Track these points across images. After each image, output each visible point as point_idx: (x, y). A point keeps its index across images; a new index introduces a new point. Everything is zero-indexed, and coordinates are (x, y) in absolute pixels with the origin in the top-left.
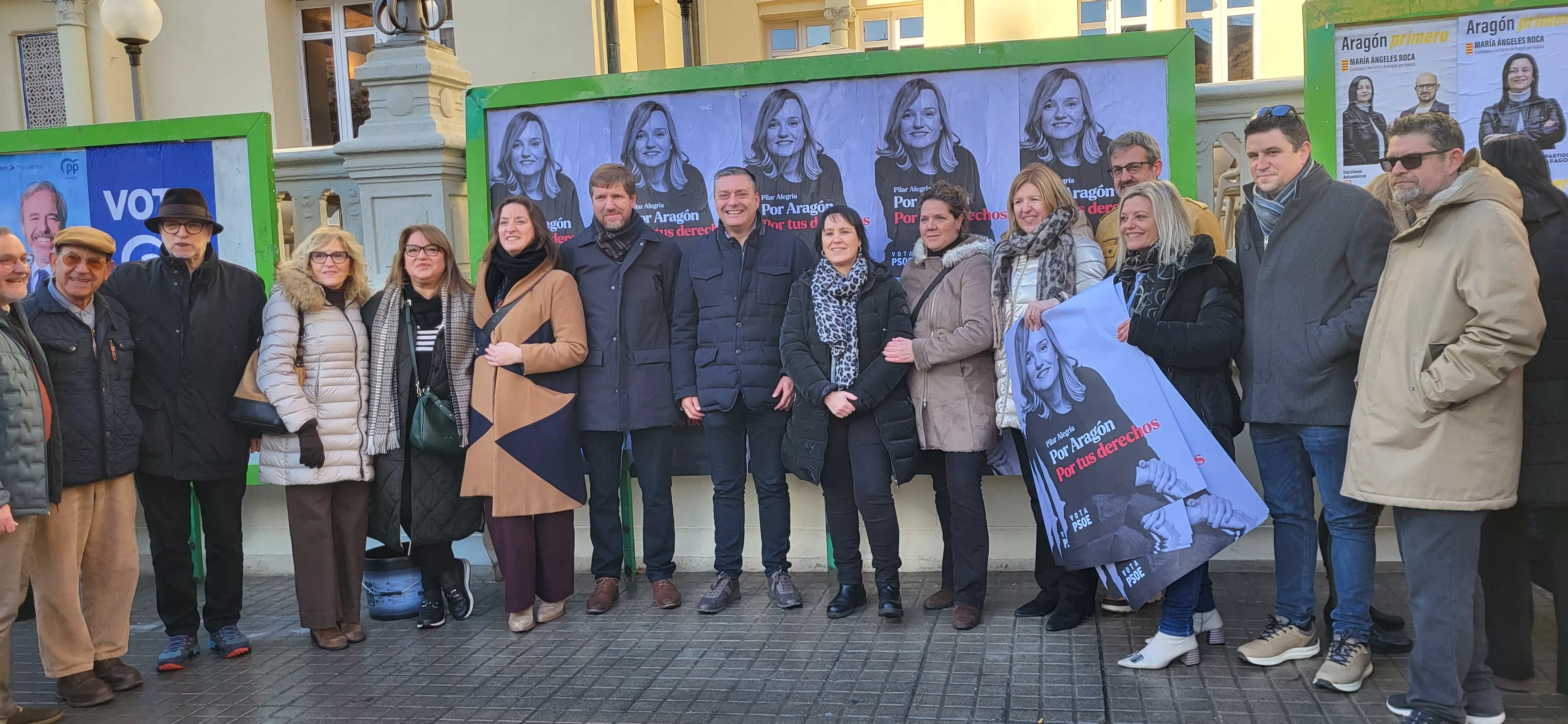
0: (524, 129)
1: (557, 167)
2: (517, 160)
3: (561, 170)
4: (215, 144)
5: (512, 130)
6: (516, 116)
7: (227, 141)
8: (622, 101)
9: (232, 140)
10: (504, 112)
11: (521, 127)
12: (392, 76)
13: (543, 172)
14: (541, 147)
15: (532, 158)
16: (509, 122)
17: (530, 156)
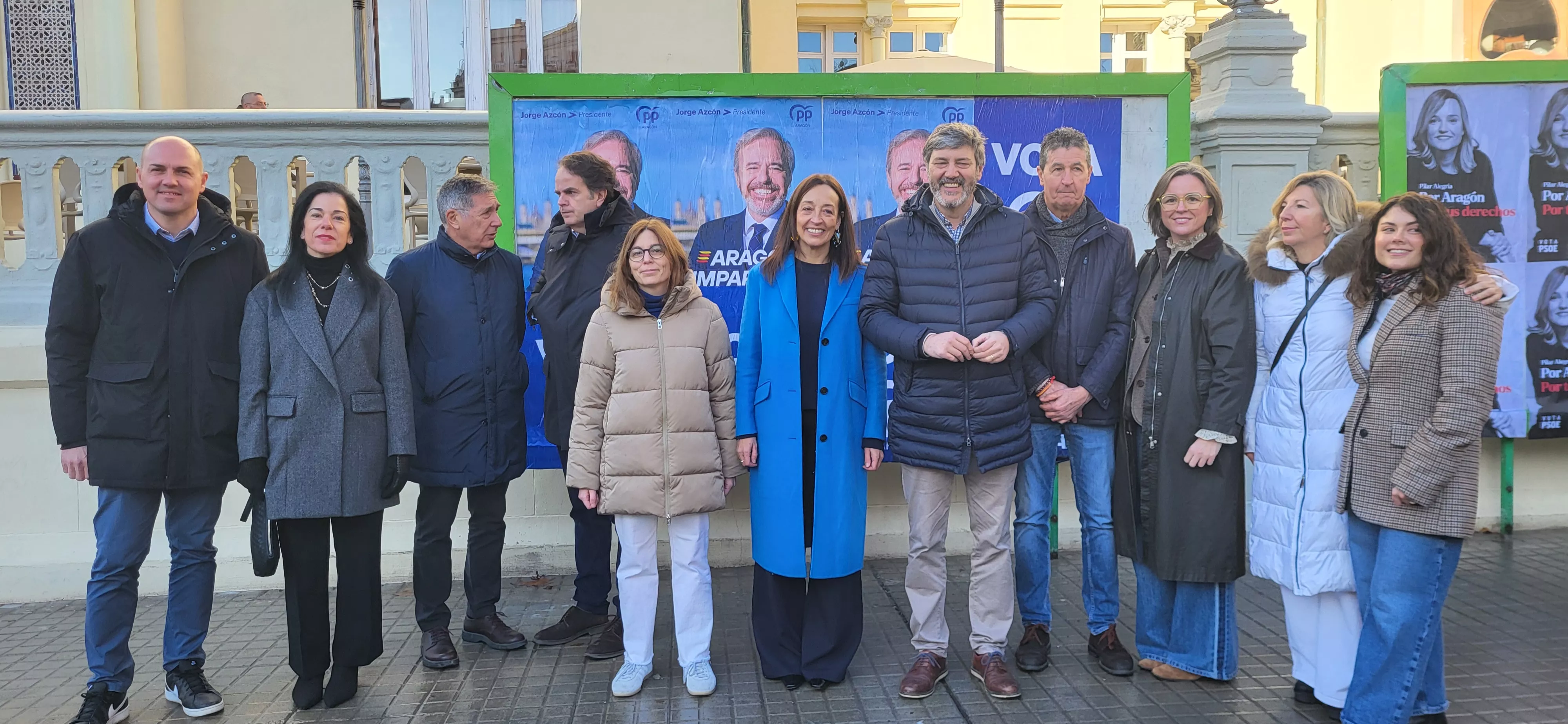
0: (1442, 105)
1: (1474, 144)
2: (1433, 134)
3: (1477, 147)
4: (1126, 102)
5: (1428, 106)
6: (1434, 93)
7: (1139, 100)
8: (1542, 85)
9: (1145, 98)
10: (1421, 88)
11: (1439, 103)
12: (1267, 46)
13: (1459, 147)
14: (1459, 124)
15: (1449, 134)
16: (1426, 98)
17: (1446, 132)
